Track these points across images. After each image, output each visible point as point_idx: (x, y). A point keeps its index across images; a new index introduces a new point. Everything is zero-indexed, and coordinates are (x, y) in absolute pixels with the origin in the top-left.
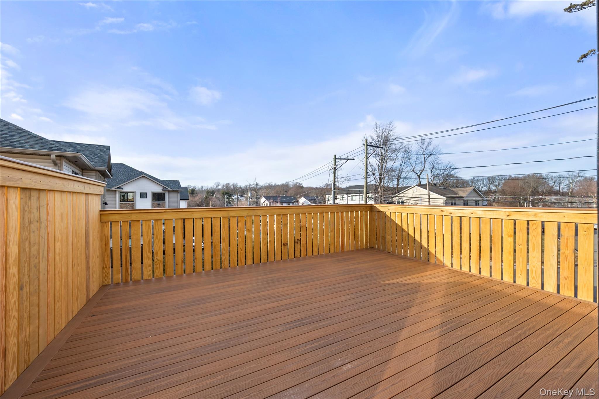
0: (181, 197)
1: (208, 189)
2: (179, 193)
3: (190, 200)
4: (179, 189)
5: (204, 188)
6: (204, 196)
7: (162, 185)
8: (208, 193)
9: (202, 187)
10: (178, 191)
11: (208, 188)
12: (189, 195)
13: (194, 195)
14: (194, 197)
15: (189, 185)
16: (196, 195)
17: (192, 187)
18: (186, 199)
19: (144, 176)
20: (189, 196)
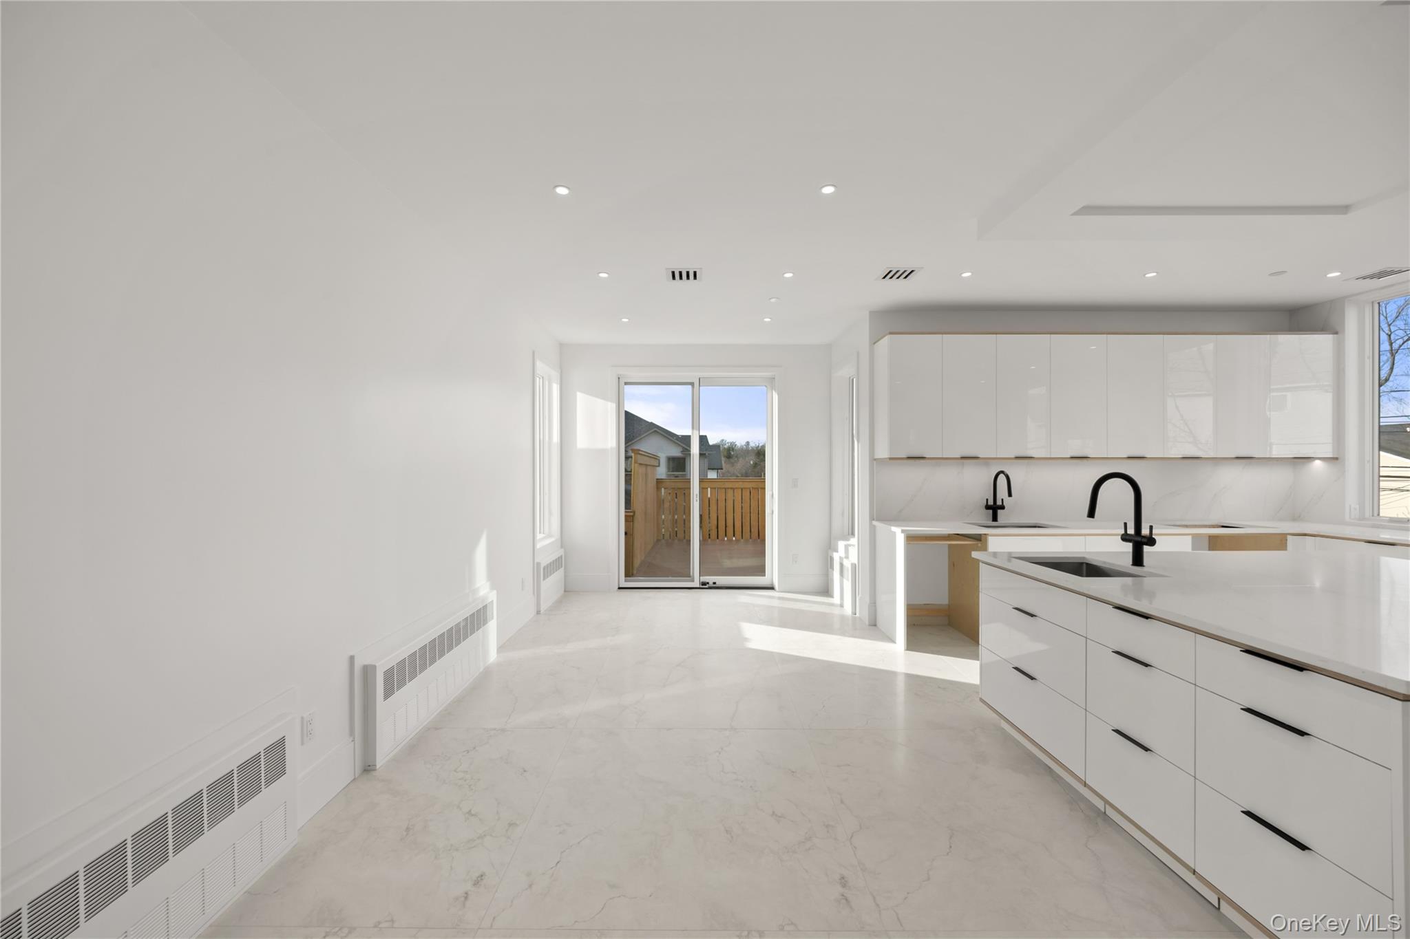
0: (709, 464)
1: (760, 448)
2: (706, 457)
3: (724, 469)
4: (706, 450)
5: (752, 445)
6: (752, 463)
7: (682, 444)
8: (759, 456)
9: (748, 443)
10: (705, 454)
11: (761, 445)
12: (723, 459)
13: (732, 460)
14: (733, 464)
15: (723, 440)
16: (736, 459)
17: (728, 443)
18: (717, 468)
19: (655, 431)
20: (723, 462)
